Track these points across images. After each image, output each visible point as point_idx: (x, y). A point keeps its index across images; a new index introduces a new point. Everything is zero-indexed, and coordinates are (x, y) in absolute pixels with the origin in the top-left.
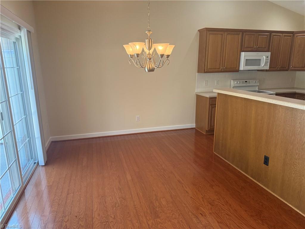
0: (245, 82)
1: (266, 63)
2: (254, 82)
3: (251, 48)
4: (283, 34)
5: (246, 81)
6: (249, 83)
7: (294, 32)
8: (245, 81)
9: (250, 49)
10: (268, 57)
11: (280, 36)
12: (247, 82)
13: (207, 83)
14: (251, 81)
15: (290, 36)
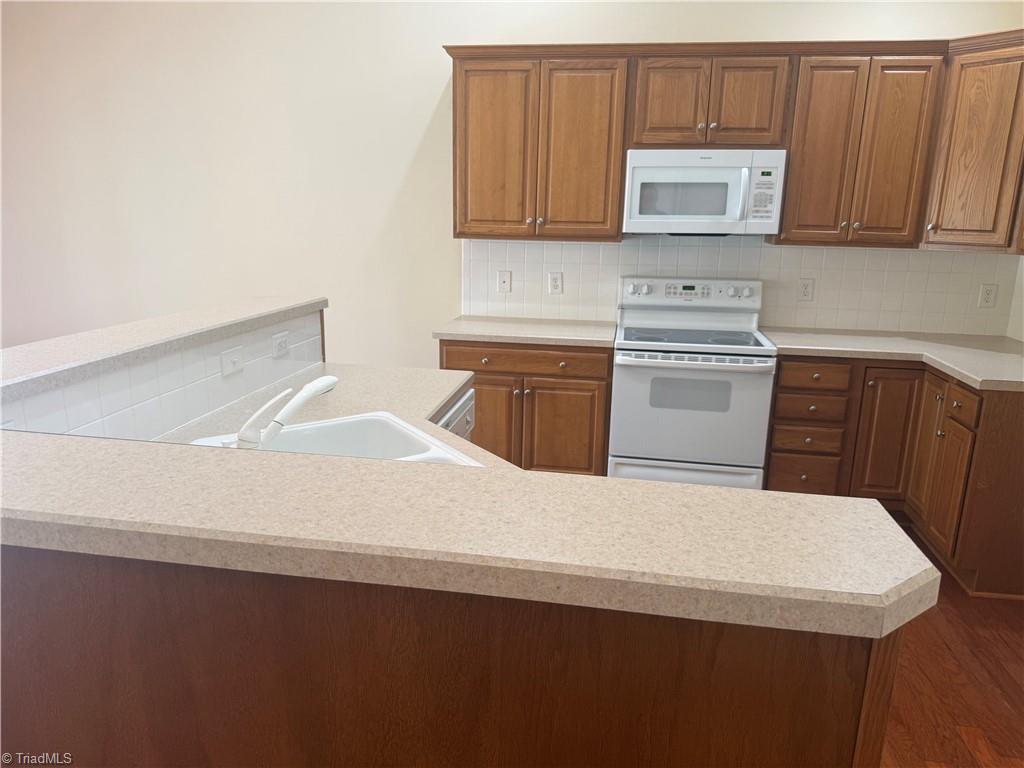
0: (685, 288)
1: (761, 201)
2: (731, 292)
3: (681, 129)
4: (875, 58)
5: (689, 283)
6: (706, 294)
7: (948, 42)
8: (681, 283)
9: (674, 136)
10: (769, 174)
11: (856, 68)
12: (692, 288)
13: (508, 282)
14: (712, 284)
15: (927, 68)
